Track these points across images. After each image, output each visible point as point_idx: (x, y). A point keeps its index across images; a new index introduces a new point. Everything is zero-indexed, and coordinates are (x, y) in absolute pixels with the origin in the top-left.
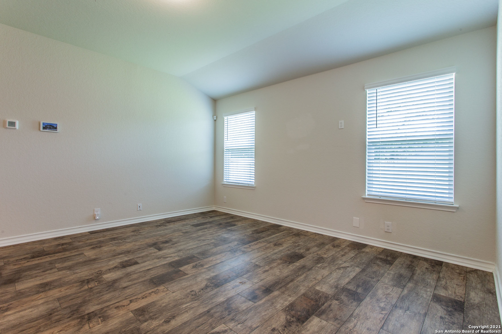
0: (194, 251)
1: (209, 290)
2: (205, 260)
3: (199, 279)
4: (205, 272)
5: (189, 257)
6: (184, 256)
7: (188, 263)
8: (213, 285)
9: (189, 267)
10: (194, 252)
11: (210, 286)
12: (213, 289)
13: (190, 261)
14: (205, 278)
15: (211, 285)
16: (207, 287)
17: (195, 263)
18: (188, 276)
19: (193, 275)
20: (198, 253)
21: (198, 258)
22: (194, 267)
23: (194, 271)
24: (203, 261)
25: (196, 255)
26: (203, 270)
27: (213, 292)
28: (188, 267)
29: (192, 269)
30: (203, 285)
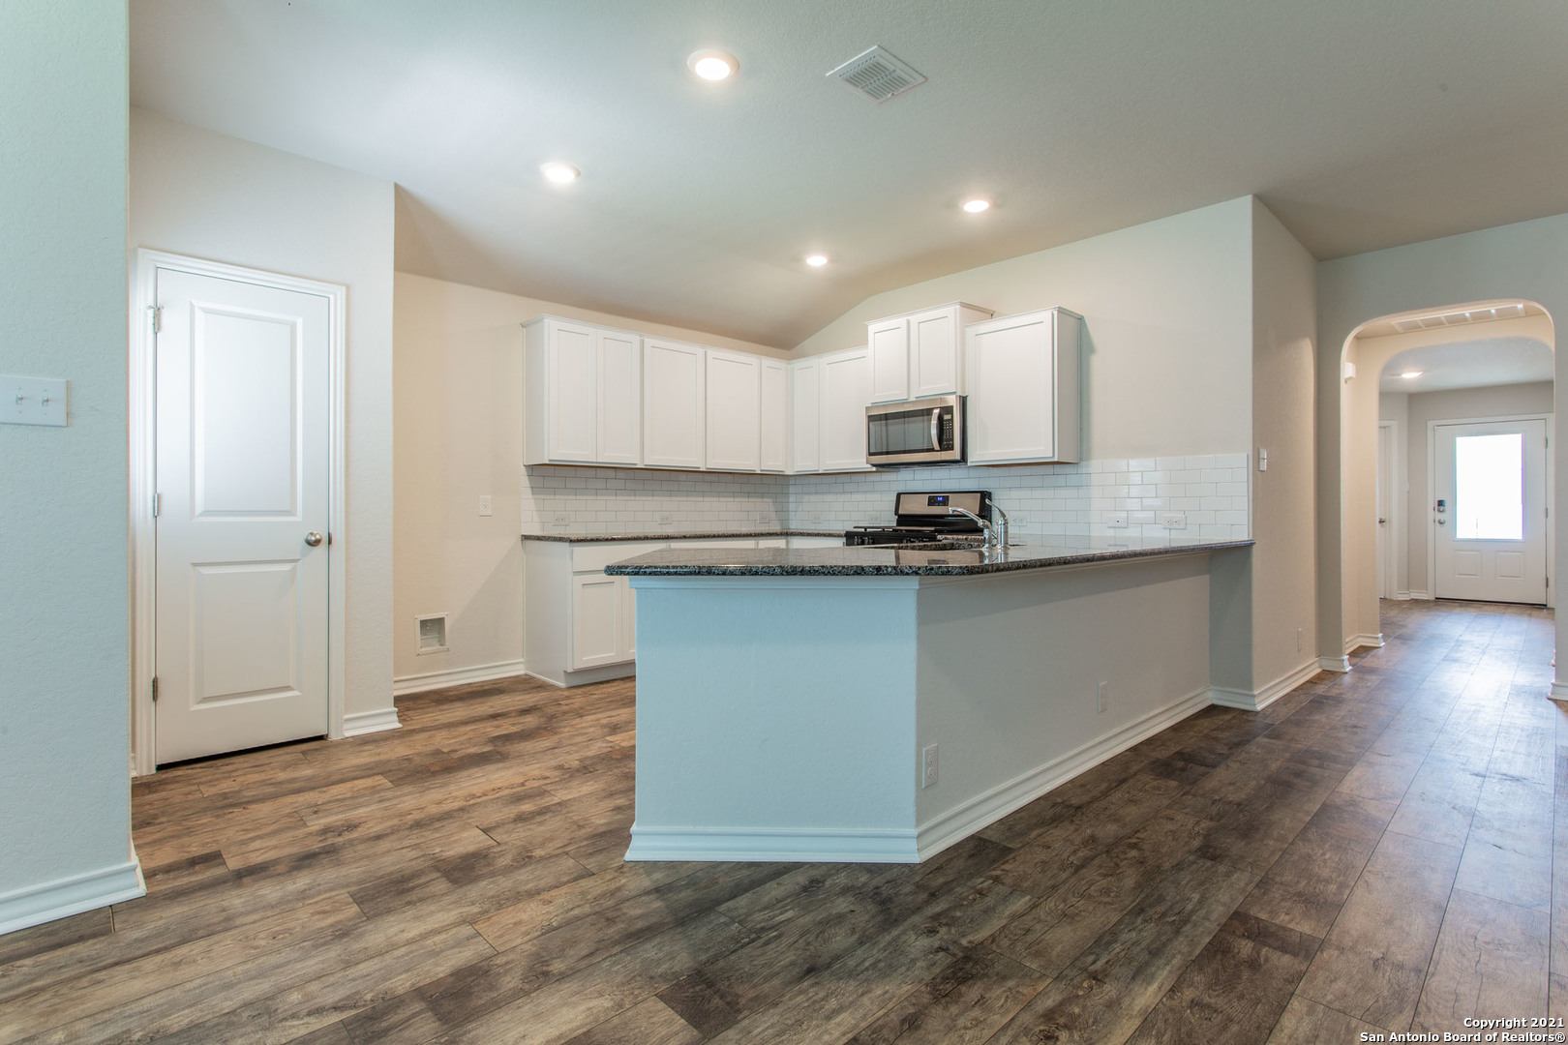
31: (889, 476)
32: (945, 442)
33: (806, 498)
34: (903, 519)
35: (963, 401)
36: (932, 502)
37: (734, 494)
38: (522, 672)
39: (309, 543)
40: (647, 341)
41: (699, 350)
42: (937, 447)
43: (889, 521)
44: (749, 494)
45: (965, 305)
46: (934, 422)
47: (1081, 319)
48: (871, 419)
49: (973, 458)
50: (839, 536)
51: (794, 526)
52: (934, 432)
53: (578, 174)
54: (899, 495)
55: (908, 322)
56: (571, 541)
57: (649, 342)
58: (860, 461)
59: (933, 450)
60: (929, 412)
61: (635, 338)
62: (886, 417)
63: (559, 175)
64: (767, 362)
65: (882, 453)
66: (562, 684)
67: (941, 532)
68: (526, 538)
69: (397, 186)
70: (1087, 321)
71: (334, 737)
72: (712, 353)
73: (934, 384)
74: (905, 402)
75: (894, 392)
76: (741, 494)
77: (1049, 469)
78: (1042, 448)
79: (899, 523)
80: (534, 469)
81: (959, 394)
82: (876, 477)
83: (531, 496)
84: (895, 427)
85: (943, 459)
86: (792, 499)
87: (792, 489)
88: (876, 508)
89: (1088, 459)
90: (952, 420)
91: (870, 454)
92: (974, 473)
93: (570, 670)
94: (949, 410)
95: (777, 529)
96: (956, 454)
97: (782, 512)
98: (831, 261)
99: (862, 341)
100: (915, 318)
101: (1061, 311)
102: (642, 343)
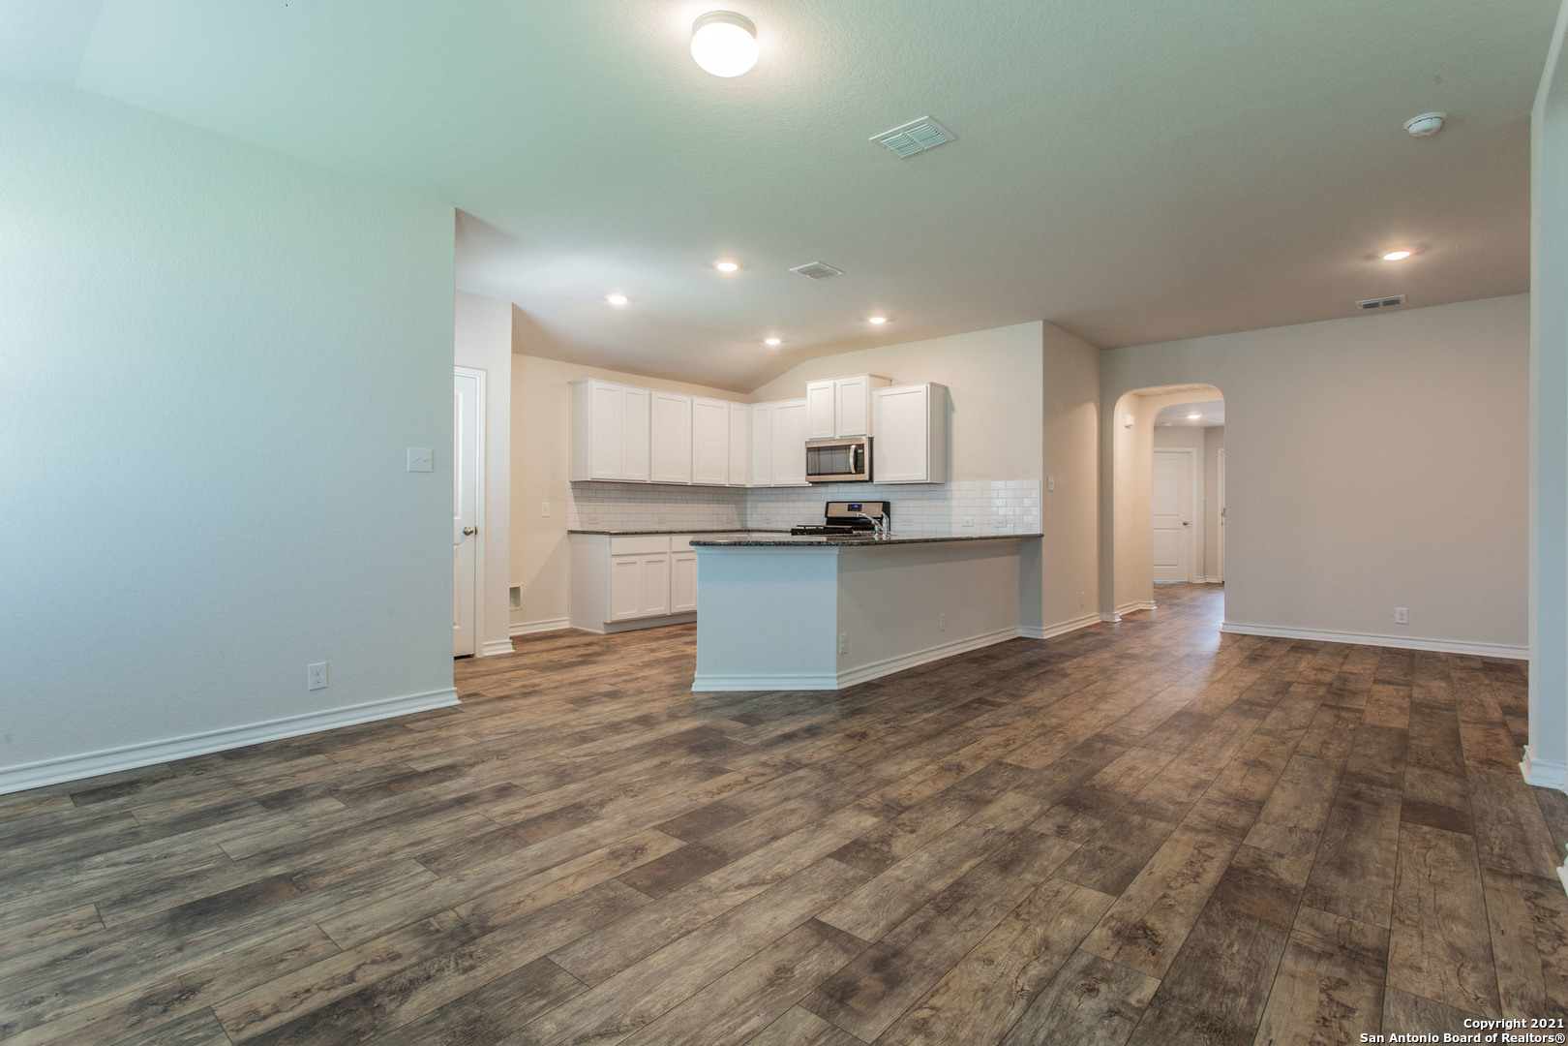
0: (657, 922)
1: (597, 800)
2: (606, 876)
3: (620, 818)
4: (605, 836)
5: (671, 891)
6: (691, 891)
7: (662, 861)
8: (586, 808)
9: (655, 847)
10: (653, 917)
11: (592, 805)
12: (588, 801)
13: (659, 870)
14: (605, 821)
15: (591, 808)
16: (601, 804)
17: (639, 863)
18: (653, 824)
19: (638, 827)
20: (634, 909)
21: (633, 885)
22: (639, 850)
23: (639, 837)
24: (614, 872)
25: (643, 898)
26: (610, 840)
27: (587, 796)
28: (658, 850)
29: (647, 844)
30: (609, 809)
31: (822, 490)
32: (858, 467)
33: (760, 504)
34: (830, 520)
35: (871, 440)
36: (851, 508)
37: (708, 502)
38: (568, 627)
39: (466, 533)
40: (654, 393)
41: (687, 399)
42: (854, 471)
43: (822, 522)
44: (719, 502)
45: (871, 375)
46: (852, 454)
47: (946, 388)
48: (809, 450)
49: (877, 479)
50: (787, 532)
51: (751, 525)
52: (851, 460)
53: (629, 299)
54: (828, 503)
55: (835, 384)
56: (611, 534)
57: (655, 394)
58: (800, 479)
59: (851, 473)
60: (848, 447)
61: (646, 392)
62: (819, 449)
63: (618, 300)
64: (734, 405)
65: (815, 474)
66: (602, 632)
67: (856, 529)
68: (572, 532)
69: (513, 305)
70: (951, 392)
71: (478, 656)
72: (698, 400)
73: (851, 428)
74: (833, 439)
75: (825, 433)
76: (713, 501)
77: (926, 487)
78: (920, 474)
79: (828, 523)
80: (575, 484)
81: (868, 435)
82: (813, 490)
83: (574, 503)
84: (825, 457)
85: (858, 479)
86: (749, 505)
87: (749, 498)
88: (812, 513)
89: (951, 481)
90: (863, 453)
91: (808, 475)
92: (879, 489)
93: (609, 622)
94: (861, 446)
95: (739, 527)
96: (866, 476)
97: (742, 515)
98: (782, 342)
99: (804, 395)
100: (840, 382)
101: (932, 384)
102: (651, 394)
